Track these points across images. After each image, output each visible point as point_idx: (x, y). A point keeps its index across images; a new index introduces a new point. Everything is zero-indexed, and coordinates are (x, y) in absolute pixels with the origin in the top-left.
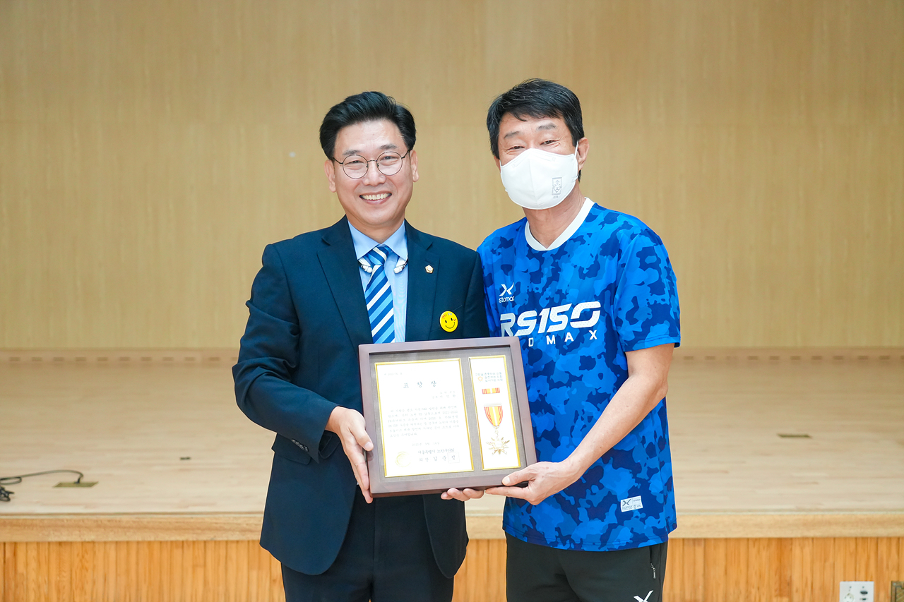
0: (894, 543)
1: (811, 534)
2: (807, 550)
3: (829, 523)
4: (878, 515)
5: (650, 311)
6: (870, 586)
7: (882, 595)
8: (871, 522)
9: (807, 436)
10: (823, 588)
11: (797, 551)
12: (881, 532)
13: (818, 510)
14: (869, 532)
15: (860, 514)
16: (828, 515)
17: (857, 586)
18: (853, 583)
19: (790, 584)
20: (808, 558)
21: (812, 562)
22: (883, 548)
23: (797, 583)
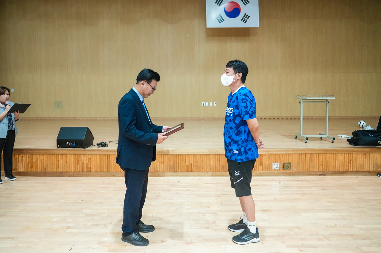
0: (283, 155)
1: (267, 153)
2: (266, 156)
3: (270, 151)
4: (280, 149)
5: (244, 112)
6: (278, 164)
7: (281, 165)
8: (279, 151)
9: (262, 134)
10: (269, 164)
11: (264, 157)
12: (281, 153)
13: (268, 148)
14: (278, 153)
15: (276, 149)
16: (270, 149)
17: (276, 164)
18: (275, 163)
19: (262, 163)
20: (266, 158)
21: (267, 159)
22: (281, 156)
23: (264, 163)
